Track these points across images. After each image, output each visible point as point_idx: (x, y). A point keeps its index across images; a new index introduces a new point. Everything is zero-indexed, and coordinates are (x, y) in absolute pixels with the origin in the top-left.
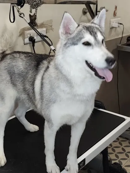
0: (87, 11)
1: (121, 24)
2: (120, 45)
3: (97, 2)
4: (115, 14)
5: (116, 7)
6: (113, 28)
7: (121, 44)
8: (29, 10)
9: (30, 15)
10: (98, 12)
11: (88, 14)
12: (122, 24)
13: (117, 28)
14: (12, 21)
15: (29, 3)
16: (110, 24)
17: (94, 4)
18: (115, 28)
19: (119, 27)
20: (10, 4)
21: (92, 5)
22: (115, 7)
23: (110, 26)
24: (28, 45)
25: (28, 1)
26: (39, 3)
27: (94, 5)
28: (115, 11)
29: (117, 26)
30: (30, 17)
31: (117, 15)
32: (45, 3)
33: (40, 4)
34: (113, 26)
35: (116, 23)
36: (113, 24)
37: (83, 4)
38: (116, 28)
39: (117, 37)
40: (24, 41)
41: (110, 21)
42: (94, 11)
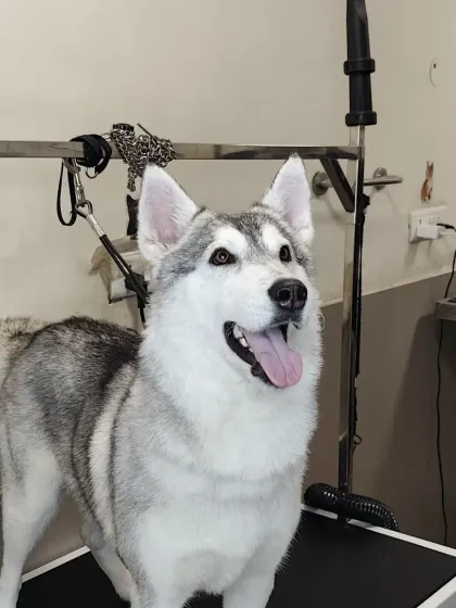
0: (327, 182)
1: (448, 227)
2: (444, 301)
3: (361, 149)
4: (426, 194)
5: (430, 169)
6: (418, 240)
7: (448, 299)
8: (126, 181)
9: (129, 198)
10: (367, 184)
11: (332, 193)
12: (452, 227)
13: (434, 242)
14: (67, 220)
15: (123, 158)
16: (409, 227)
17: (351, 157)
18: (426, 243)
19: (440, 236)
20: (60, 160)
21: (346, 160)
22: (425, 168)
23: (410, 235)
24: (124, 302)
25: (120, 151)
26: (159, 156)
27: (352, 162)
28: (426, 181)
29: (434, 236)
30: (129, 207)
31: (433, 194)
32: (181, 157)
33: (163, 160)
34: (420, 235)
35: (430, 223)
36: (419, 227)
37: (313, 157)
38: (431, 240)
39: (435, 275)
40: (109, 288)
41: (410, 218)
42: (352, 180)
